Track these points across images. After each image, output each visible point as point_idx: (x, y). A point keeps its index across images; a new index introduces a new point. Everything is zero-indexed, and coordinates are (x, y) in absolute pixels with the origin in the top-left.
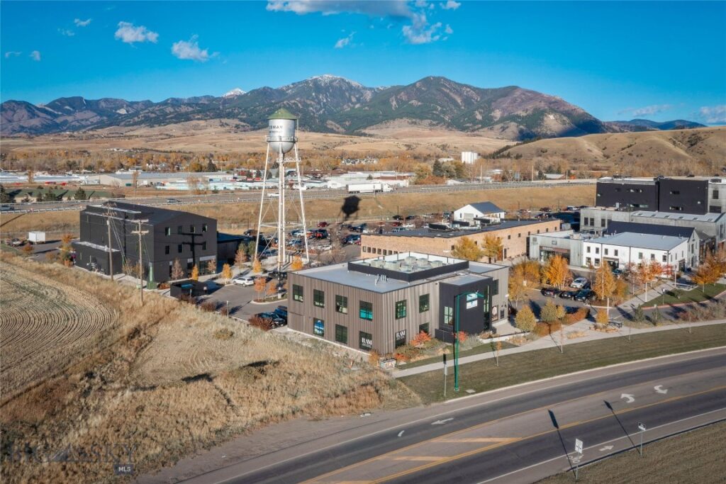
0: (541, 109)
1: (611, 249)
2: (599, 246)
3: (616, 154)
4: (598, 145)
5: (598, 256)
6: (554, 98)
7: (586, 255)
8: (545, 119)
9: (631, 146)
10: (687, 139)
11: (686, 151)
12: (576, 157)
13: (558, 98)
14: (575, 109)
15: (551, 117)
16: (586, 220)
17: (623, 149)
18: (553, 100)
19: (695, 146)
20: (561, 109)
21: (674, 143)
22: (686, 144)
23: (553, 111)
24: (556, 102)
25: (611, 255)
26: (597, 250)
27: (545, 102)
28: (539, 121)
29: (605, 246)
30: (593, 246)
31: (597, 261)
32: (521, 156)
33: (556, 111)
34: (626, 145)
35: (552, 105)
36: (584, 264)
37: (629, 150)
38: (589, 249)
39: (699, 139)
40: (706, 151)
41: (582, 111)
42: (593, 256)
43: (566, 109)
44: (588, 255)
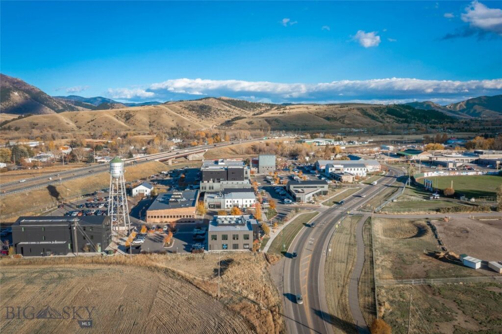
0: (7, 87)
1: (236, 200)
2: (231, 200)
3: (85, 125)
4: (71, 119)
5: (231, 204)
6: (16, 79)
7: (226, 204)
8: (11, 95)
9: (93, 120)
10: (124, 116)
11: (125, 123)
12: (59, 128)
13: (20, 79)
14: (33, 89)
15: (16, 94)
16: (203, 187)
17: (88, 122)
18: (16, 81)
19: (129, 120)
20: (23, 88)
21: (117, 118)
22: (123, 119)
23: (17, 89)
24: (19, 83)
25: (236, 202)
26: (231, 201)
27: (9, 81)
28: (7, 97)
29: (233, 200)
30: (229, 200)
31: (231, 205)
32: (19, 128)
33: (19, 90)
34: (89, 120)
35: (15, 85)
36: (226, 208)
37: (93, 123)
38: (227, 202)
39: (131, 115)
40: (136, 123)
41: (39, 91)
42: (229, 204)
43: (27, 88)
44: (227, 204)
